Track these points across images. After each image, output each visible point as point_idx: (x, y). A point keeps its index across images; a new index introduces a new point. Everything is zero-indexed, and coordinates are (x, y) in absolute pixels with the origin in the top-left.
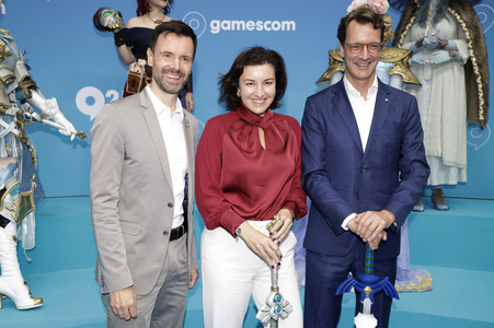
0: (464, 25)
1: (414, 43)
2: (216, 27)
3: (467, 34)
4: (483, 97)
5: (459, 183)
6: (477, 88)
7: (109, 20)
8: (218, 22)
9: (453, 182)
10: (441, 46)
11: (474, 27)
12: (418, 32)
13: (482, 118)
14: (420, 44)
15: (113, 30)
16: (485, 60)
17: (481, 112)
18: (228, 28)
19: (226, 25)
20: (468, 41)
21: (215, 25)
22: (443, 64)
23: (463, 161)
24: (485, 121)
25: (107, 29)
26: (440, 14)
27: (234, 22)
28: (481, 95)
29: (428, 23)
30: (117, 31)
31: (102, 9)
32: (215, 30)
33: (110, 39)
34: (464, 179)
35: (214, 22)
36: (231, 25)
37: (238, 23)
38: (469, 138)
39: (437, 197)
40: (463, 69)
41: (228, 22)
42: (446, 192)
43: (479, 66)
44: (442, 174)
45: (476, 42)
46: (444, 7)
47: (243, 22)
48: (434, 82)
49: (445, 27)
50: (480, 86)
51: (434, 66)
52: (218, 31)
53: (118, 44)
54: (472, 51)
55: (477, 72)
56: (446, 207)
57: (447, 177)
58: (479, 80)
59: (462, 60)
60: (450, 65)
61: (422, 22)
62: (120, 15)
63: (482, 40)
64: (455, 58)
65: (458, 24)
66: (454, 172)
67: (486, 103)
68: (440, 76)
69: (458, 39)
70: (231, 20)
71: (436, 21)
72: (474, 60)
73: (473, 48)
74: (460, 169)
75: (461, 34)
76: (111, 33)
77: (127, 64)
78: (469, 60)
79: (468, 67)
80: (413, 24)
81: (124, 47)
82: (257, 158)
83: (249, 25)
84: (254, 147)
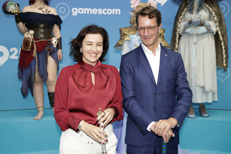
0: (214, 13)
1: (187, 22)
2: (75, 12)
3: (216, 18)
4: (225, 53)
5: (214, 102)
6: (222, 48)
7: (12, 8)
8: (76, 9)
9: (210, 101)
10: (202, 24)
11: (219, 15)
12: (189, 16)
13: (225, 65)
14: (190, 23)
15: (14, 14)
16: (226, 33)
17: (224, 61)
18: (82, 12)
19: (81, 11)
20: (216, 22)
21: (75, 11)
22: (203, 34)
23: (215, 89)
24: (227, 66)
25: (10, 13)
26: (200, 7)
27: (85, 9)
28: (224, 52)
29: (194, 12)
30: (16, 14)
31: (7, 2)
32: (75, 13)
33: (13, 19)
34: (216, 100)
35: (74, 9)
36: (83, 11)
37: (88, 10)
38: (218, 75)
39: (202, 109)
40: (213, 37)
41: (82, 9)
42: (206, 106)
43: (223, 36)
44: (204, 96)
45: (221, 23)
46: (203, 3)
47: (90, 9)
48: (198, 43)
49: (204, 14)
50: (223, 47)
51: (198, 35)
52: (76, 14)
53: (17, 22)
54: (218, 28)
55: (221, 39)
56: (207, 115)
57: (207, 98)
58: (222, 44)
59: (213, 32)
60: (207, 35)
61: (191, 11)
62: (18, 5)
63: (223, 22)
64: (209, 31)
65: (210, 13)
66: (210, 95)
67: (227, 57)
68: (202, 40)
69: (210, 20)
71: (198, 11)
72: (220, 32)
73: (219, 26)
74: (213, 94)
75: (212, 18)
76: (13, 15)
77: (23, 33)
78: (217, 33)
79: (216, 36)
80: (186, 12)
81: (21, 24)
82: (88, 91)
83: (94, 11)
84: (88, 84)
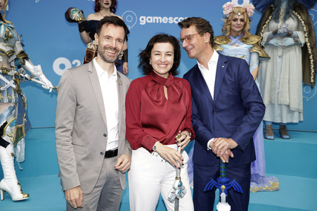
0: (303, 22)
1: (271, 32)
2: (144, 20)
3: (305, 28)
4: (314, 68)
5: (300, 122)
6: (310, 62)
7: (75, 15)
8: (144, 18)
9: (296, 121)
10: (289, 35)
11: (308, 24)
12: (273, 25)
13: (312, 81)
14: (275, 33)
15: (78, 22)
16: (315, 45)
17: (312, 77)
18: (151, 21)
19: (149, 19)
20: (305, 32)
21: (143, 19)
22: (290, 46)
23: (301, 108)
24: (314, 83)
25: (74, 21)
26: (287, 15)
27: (154, 18)
28: (312, 66)
29: (280, 20)
30: (80, 22)
31: (71, 8)
32: (143, 23)
33: (76, 27)
34: (302, 119)
35: (142, 17)
36: (152, 19)
37: (157, 18)
40: (301, 50)
41: (151, 18)
42: (289, 127)
43: (312, 48)
44: (289, 115)
45: (310, 33)
46: (290, 10)
47: (160, 18)
48: (284, 57)
49: (291, 23)
50: (312, 61)
51: (284, 47)
52: (144, 23)
53: (81, 31)
54: (307, 39)
55: (310, 52)
56: (288, 137)
57: (292, 118)
58: (311, 57)
59: (301, 44)
60: (294, 47)
61: (276, 19)
62: (82, 13)
63: (313, 32)
64: (297, 43)
65: (299, 21)
66: (296, 114)
67: (315, 71)
68: (288, 54)
69: (298, 30)
70: (153, 16)
71: (285, 19)
72: (308, 44)
73: (308, 37)
74: (300, 113)
75: (301, 28)
76: (77, 23)
77: (86, 43)
78: (305, 44)
79: (304, 49)
80: (270, 20)
81: (84, 33)
82: (162, 105)
83: (164, 20)
84: (161, 98)
